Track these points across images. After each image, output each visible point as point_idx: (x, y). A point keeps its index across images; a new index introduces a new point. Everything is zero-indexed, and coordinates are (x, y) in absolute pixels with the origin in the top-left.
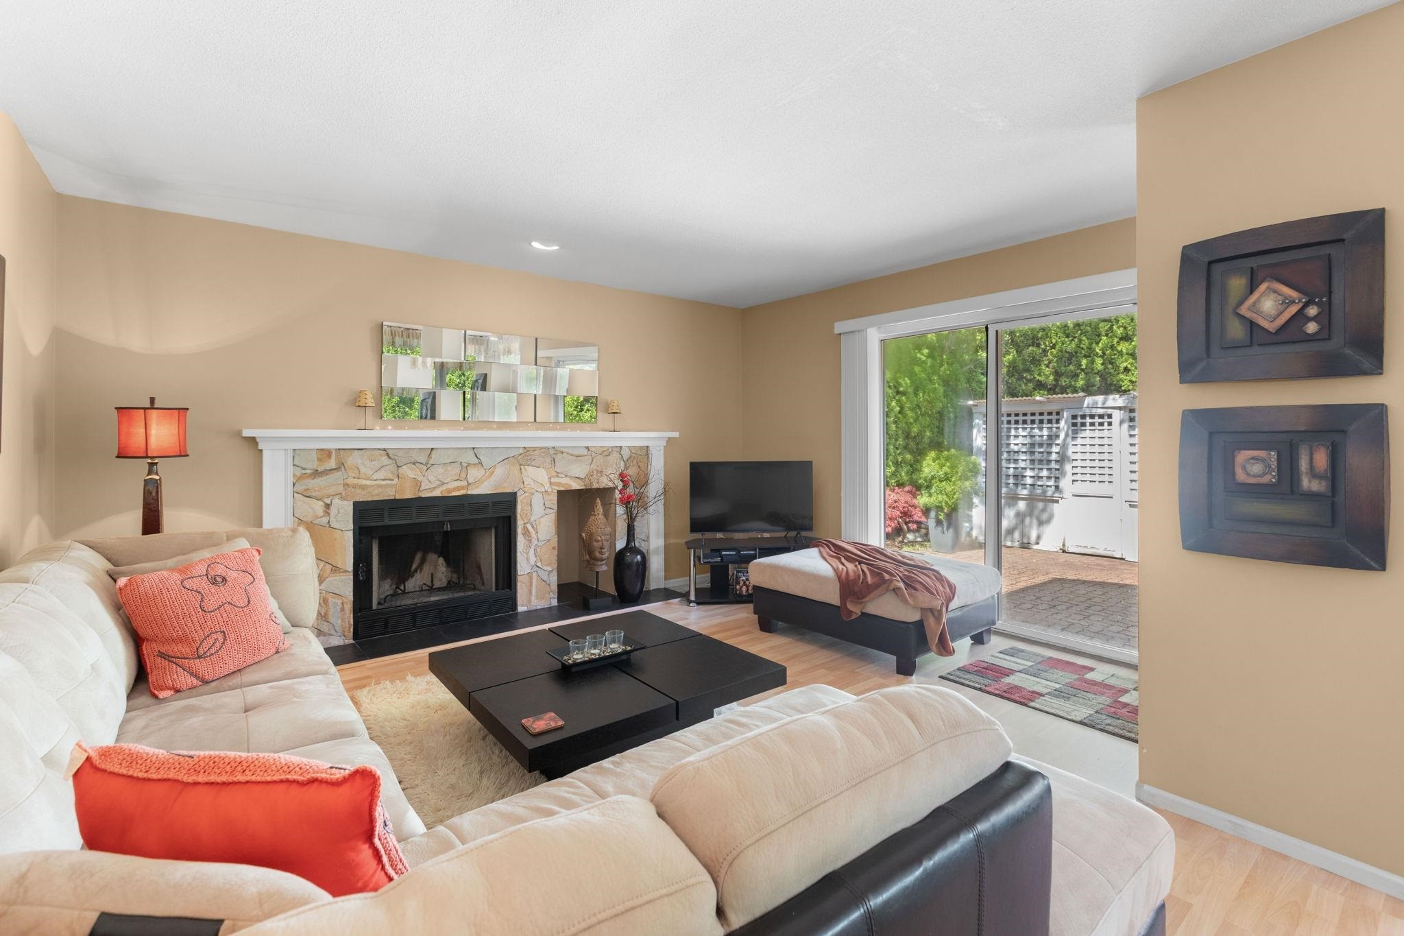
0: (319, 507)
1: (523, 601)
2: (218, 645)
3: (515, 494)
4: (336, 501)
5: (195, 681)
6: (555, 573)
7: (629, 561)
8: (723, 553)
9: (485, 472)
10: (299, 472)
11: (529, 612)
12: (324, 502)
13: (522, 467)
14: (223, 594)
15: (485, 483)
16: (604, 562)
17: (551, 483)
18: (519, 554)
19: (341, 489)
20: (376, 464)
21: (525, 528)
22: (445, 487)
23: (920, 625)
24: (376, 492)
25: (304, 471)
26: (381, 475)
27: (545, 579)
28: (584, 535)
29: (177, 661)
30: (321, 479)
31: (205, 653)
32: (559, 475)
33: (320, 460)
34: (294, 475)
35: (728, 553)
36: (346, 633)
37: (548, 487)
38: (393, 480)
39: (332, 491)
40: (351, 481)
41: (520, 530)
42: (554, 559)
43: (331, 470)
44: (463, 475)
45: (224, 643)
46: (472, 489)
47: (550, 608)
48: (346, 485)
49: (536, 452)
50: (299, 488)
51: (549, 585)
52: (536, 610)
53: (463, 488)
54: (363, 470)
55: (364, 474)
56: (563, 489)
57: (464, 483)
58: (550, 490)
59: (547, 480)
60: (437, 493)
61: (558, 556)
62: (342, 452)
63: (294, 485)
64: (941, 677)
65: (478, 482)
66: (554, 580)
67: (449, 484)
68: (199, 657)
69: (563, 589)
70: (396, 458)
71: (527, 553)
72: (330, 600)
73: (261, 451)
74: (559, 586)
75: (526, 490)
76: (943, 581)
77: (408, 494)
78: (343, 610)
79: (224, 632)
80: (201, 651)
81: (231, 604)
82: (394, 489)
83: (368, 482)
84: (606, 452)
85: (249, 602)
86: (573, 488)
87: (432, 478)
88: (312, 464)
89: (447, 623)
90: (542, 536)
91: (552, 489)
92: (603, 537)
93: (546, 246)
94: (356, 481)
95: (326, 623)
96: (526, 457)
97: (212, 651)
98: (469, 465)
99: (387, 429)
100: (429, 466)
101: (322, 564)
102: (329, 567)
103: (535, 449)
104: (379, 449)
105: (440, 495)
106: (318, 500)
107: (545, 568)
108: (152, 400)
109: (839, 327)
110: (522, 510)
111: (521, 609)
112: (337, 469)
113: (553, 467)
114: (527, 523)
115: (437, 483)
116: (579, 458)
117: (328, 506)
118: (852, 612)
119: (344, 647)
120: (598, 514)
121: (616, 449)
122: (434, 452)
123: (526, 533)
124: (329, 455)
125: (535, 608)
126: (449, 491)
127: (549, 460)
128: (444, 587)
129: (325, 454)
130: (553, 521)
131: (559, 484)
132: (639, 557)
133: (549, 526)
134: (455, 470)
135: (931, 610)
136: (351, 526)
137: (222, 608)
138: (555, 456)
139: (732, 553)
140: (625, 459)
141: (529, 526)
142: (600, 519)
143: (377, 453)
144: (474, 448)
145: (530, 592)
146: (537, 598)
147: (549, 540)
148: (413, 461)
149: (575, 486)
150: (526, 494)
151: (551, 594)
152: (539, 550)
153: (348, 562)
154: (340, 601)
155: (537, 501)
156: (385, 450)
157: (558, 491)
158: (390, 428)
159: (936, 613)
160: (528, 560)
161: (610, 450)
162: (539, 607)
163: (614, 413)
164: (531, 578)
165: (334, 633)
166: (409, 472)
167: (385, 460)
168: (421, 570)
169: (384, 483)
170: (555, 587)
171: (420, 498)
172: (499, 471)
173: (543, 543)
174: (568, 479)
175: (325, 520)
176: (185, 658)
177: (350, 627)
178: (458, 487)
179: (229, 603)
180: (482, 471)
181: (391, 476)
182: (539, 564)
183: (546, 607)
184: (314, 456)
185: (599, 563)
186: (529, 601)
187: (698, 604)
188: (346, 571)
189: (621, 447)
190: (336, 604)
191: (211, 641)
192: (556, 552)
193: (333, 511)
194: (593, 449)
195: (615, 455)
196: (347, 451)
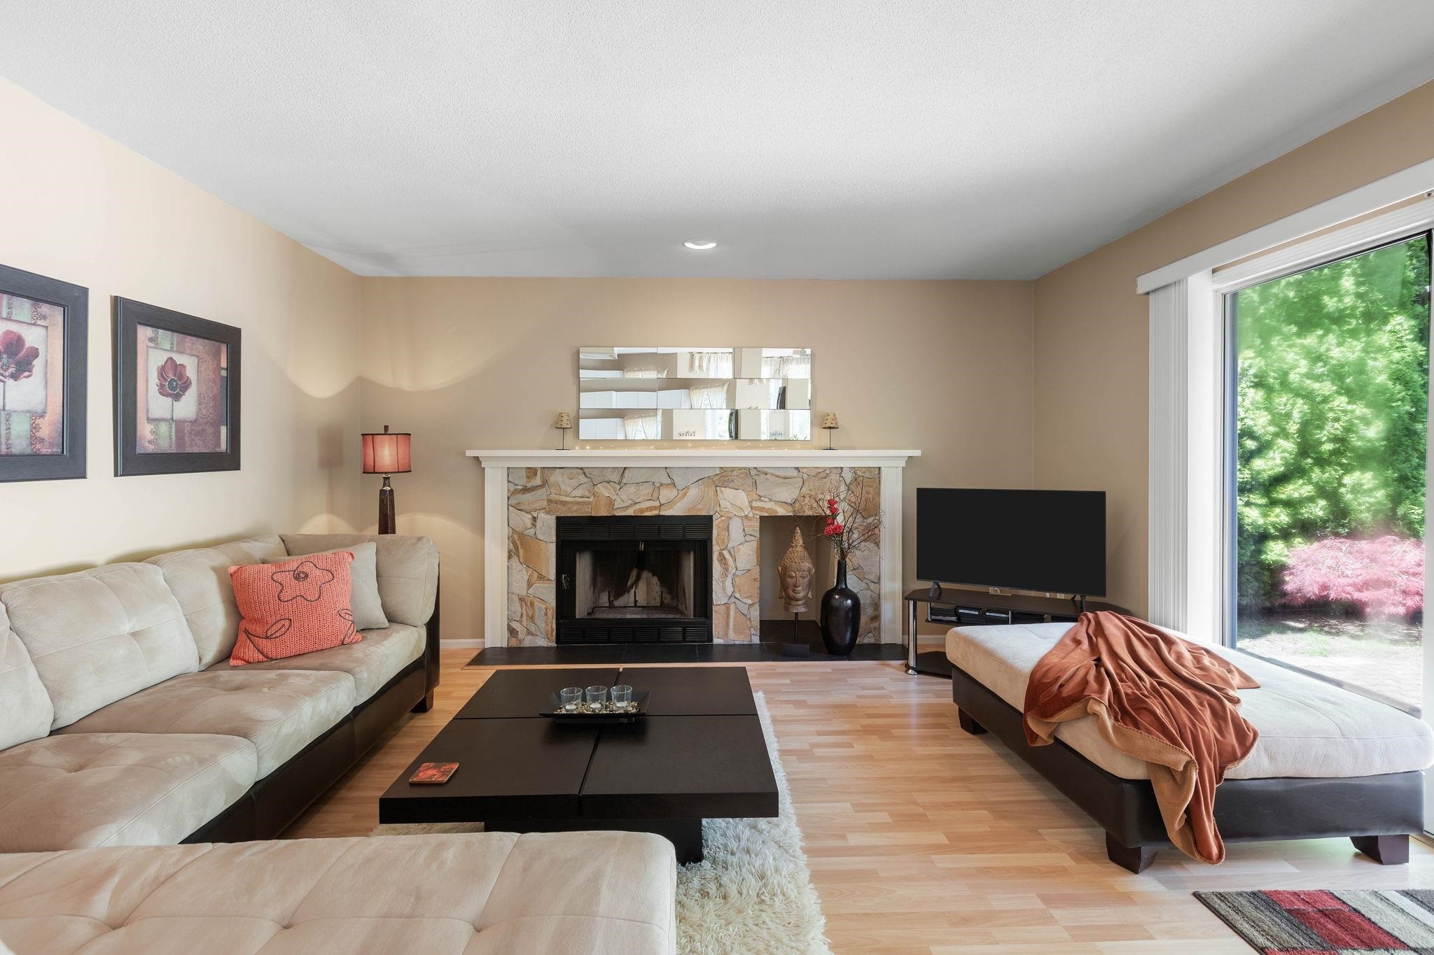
0: (527, 519)
1: (719, 633)
2: (283, 630)
3: (711, 517)
4: (542, 515)
5: (261, 657)
6: (757, 606)
7: (837, 604)
8: (960, 611)
9: (678, 494)
10: (512, 489)
11: (726, 646)
12: (531, 515)
13: (718, 488)
14: (302, 587)
15: (678, 504)
16: (800, 602)
17: (752, 508)
18: (714, 582)
19: (545, 503)
20: (574, 482)
21: (721, 554)
22: (638, 507)
23: (1145, 787)
24: (575, 508)
25: (516, 487)
26: (579, 492)
27: (745, 612)
28: (780, 568)
29: (252, 638)
30: (530, 494)
31: (271, 635)
32: (762, 498)
33: (528, 477)
34: (508, 490)
35: (967, 612)
36: (549, 636)
37: (747, 511)
38: (589, 498)
39: (538, 505)
40: (553, 497)
41: (715, 556)
42: (755, 591)
43: (537, 486)
44: (655, 495)
45: (288, 629)
46: (665, 510)
47: (750, 646)
48: (550, 501)
49: (735, 473)
50: (512, 502)
51: (750, 619)
52: (734, 645)
53: (655, 508)
54: (563, 487)
55: (564, 490)
56: (766, 515)
57: (657, 504)
58: (751, 515)
59: (747, 503)
60: (630, 512)
61: (761, 588)
62: (546, 470)
63: (508, 498)
64: (1197, 896)
65: (670, 503)
66: (755, 614)
67: (642, 504)
68: (267, 638)
69: (766, 627)
70: (592, 476)
71: (723, 582)
72: (536, 603)
73: (484, 468)
74: (762, 622)
75: (722, 514)
76: (1225, 720)
77: (603, 512)
78: (546, 614)
79: (291, 620)
80: (269, 633)
81: (303, 597)
82: (590, 507)
83: (568, 499)
84: (822, 474)
85: (319, 597)
86: (779, 514)
87: (624, 497)
88: (522, 482)
89: (642, 642)
90: (742, 564)
91: (754, 514)
92: (797, 573)
93: (697, 244)
94: (558, 497)
95: (533, 624)
96: (724, 477)
97: (278, 634)
98: (661, 485)
99: (586, 449)
100: (622, 485)
101: (530, 571)
102: (536, 574)
103: (733, 469)
104: (577, 468)
105: (634, 515)
106: (527, 513)
107: (745, 600)
108: (386, 428)
109: (1145, 283)
110: (718, 535)
111: (716, 641)
112: (542, 486)
113: (755, 490)
114: (724, 549)
115: (630, 502)
116: (787, 481)
117: (535, 519)
118: (1037, 735)
119: (548, 648)
120: (796, 546)
121: (835, 471)
122: (627, 471)
123: (722, 559)
124: (535, 474)
125: (733, 643)
126: (642, 510)
127: (750, 482)
128: (657, 607)
129: (532, 472)
130: (755, 551)
131: (762, 509)
132: (849, 602)
133: (749, 555)
134: (646, 490)
135: (1168, 770)
136: (554, 539)
137: (295, 600)
138: (756, 478)
139: (973, 612)
140: (848, 483)
141: (726, 553)
142: (797, 551)
143: (574, 471)
144: (666, 468)
145: (727, 624)
146: (735, 631)
147: (749, 570)
148: (607, 479)
149: (782, 511)
150: (723, 518)
151: (752, 629)
152: (737, 580)
153: (551, 571)
154: (544, 606)
155: (736, 527)
156: (582, 469)
157: (761, 517)
158: (588, 448)
159: (1178, 778)
160: (724, 589)
161: (828, 472)
162: (737, 643)
163: (830, 428)
164: (728, 609)
165: (540, 635)
166: (604, 490)
167: (583, 479)
168: (637, 586)
169: (581, 500)
170: (756, 623)
171: (614, 517)
172: (693, 492)
173: (742, 572)
174: (773, 503)
175: (532, 531)
176: (257, 637)
177: (552, 632)
178: (650, 507)
179: (302, 596)
180: (675, 492)
181: (587, 494)
182: (738, 595)
183: (745, 643)
184: (524, 473)
185: (795, 603)
186: (726, 634)
187: (919, 672)
188: (549, 580)
189: (842, 468)
190: (540, 608)
191: (278, 626)
192: (757, 584)
193: (539, 524)
194: (805, 471)
195: (834, 477)
196: (550, 470)
